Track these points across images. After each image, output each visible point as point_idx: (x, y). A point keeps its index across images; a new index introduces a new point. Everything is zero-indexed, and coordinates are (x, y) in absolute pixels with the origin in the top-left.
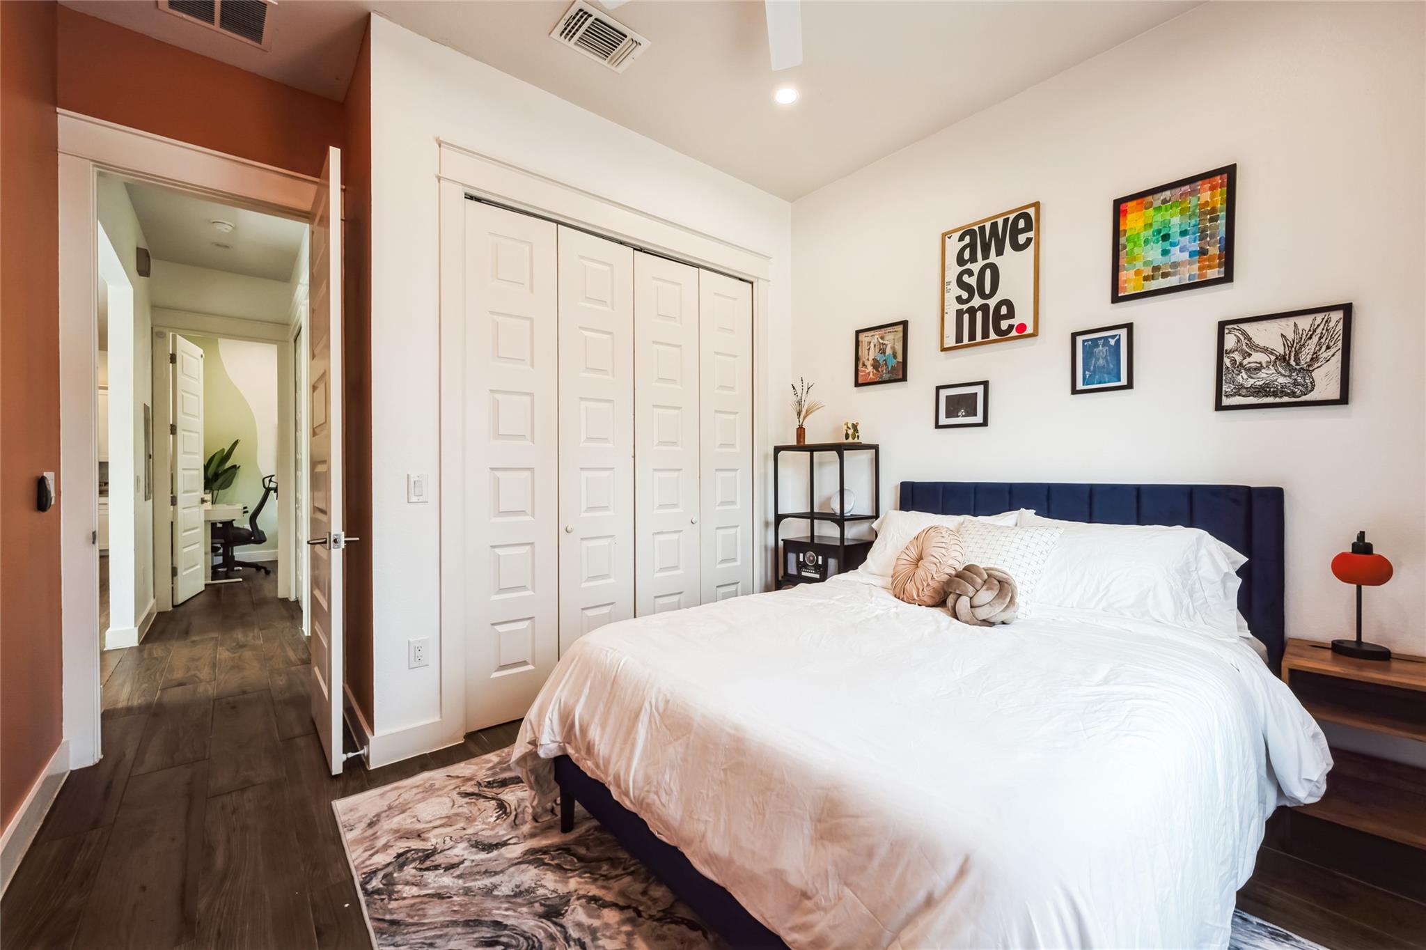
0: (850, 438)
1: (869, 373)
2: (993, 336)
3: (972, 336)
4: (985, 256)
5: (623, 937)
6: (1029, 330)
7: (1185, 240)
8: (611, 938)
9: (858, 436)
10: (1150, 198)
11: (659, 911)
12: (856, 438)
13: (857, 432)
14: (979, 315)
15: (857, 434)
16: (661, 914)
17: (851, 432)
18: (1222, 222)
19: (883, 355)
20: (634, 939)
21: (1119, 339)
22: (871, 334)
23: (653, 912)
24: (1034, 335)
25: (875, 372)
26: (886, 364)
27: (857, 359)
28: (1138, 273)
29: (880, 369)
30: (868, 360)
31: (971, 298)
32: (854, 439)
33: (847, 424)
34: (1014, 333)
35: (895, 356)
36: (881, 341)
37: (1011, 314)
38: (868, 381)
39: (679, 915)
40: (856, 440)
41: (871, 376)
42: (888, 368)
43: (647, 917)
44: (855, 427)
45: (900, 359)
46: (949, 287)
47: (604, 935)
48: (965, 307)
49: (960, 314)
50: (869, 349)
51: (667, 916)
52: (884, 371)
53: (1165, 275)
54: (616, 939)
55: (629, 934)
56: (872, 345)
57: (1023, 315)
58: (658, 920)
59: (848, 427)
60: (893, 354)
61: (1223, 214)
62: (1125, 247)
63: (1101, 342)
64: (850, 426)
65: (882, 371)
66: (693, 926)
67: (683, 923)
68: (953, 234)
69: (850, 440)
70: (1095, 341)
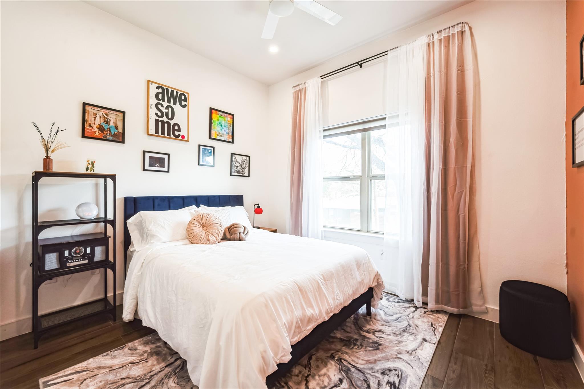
0: (89, 170)
1: (95, 132)
2: (172, 136)
3: (163, 133)
4: (169, 102)
5: (321, 378)
6: (186, 139)
7: (225, 128)
8: (323, 381)
9: (94, 170)
10: (218, 112)
11: (306, 369)
12: (93, 171)
13: (94, 167)
14: (166, 125)
15: (93, 168)
16: (308, 369)
17: (90, 166)
18: (232, 127)
19: (107, 125)
20: (321, 374)
21: (211, 151)
22: (97, 109)
23: (307, 371)
24: (188, 141)
25: (100, 132)
26: (110, 130)
27: (84, 121)
28: (215, 132)
29: (105, 132)
30: (94, 124)
31: (162, 116)
32: (91, 171)
33: (88, 161)
34: (180, 138)
35: (116, 128)
36: (106, 117)
37: (179, 130)
38: (94, 136)
39: (306, 363)
40: (92, 172)
41: (97, 134)
42: (111, 133)
43: (310, 373)
44: (93, 163)
45: (120, 130)
46: (151, 107)
47: (323, 384)
48: (160, 119)
49: (157, 121)
50: (95, 118)
51: (308, 366)
52: (108, 134)
53: (221, 136)
54: (323, 380)
55: (319, 376)
56: (98, 116)
57: (183, 132)
58: (310, 369)
59: (89, 163)
60: (116, 126)
61: (232, 126)
62: (213, 123)
63: (207, 150)
64: (90, 163)
65: (107, 134)
66: (310, 358)
67: (310, 362)
68: (154, 84)
69: (89, 172)
70: (205, 149)
